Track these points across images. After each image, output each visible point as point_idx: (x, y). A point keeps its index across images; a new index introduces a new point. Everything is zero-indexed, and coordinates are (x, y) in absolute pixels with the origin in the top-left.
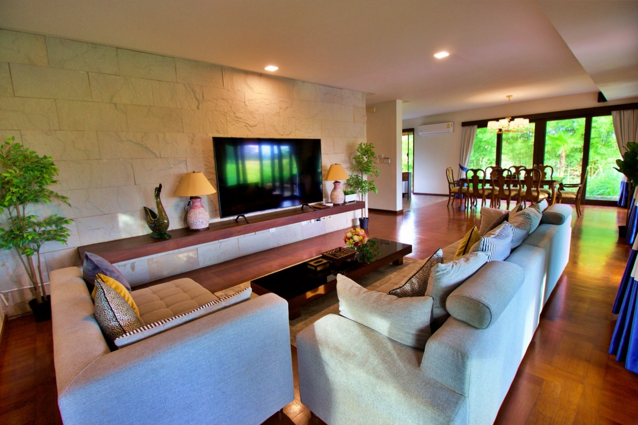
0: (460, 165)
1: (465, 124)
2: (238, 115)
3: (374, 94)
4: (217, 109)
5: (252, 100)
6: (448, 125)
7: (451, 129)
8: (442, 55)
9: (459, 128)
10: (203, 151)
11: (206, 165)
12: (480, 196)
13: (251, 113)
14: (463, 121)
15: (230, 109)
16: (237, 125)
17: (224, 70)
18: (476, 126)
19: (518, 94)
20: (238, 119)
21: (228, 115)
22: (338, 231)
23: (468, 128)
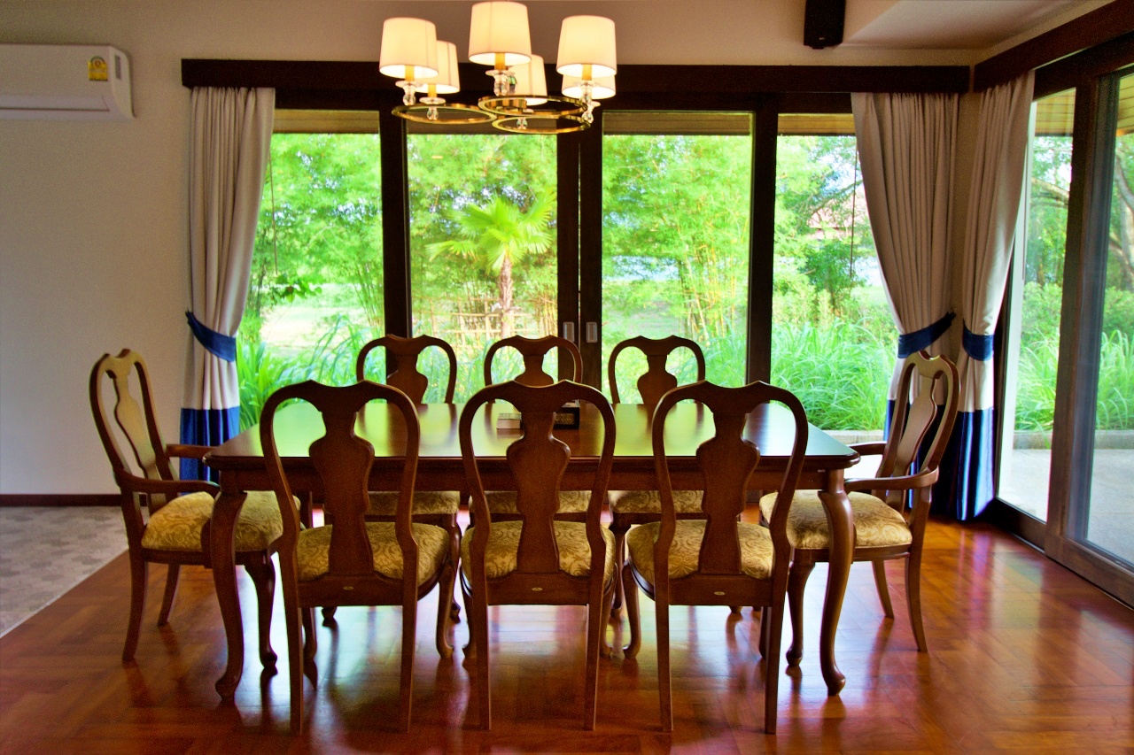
0: (190, 316)
1: (199, 74)
6: (98, 62)
7: (119, 90)
9: (169, 91)
14: (190, 55)
18: (267, 97)
23: (222, 103)
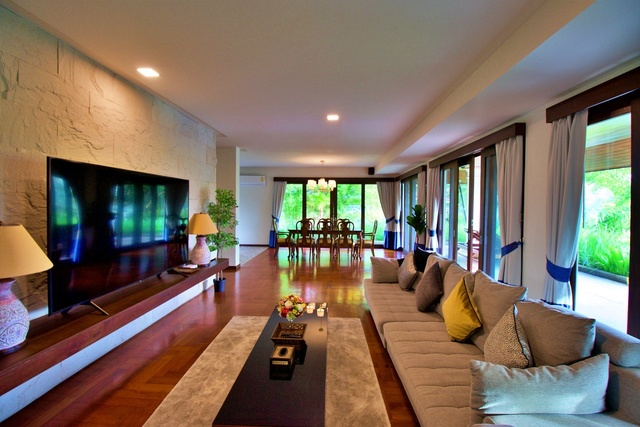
0: (273, 216)
2: (77, 125)
3: (224, 136)
4: (42, 108)
5: (100, 108)
6: (262, 178)
7: (264, 182)
8: (333, 118)
9: (271, 182)
10: (4, 181)
11: (8, 209)
12: (308, 246)
13: (97, 128)
14: (275, 177)
15: (64, 112)
16: (72, 142)
17: (62, 45)
18: (286, 182)
19: (330, 160)
20: (76, 132)
21: (60, 122)
22: (189, 301)
23: (280, 183)
